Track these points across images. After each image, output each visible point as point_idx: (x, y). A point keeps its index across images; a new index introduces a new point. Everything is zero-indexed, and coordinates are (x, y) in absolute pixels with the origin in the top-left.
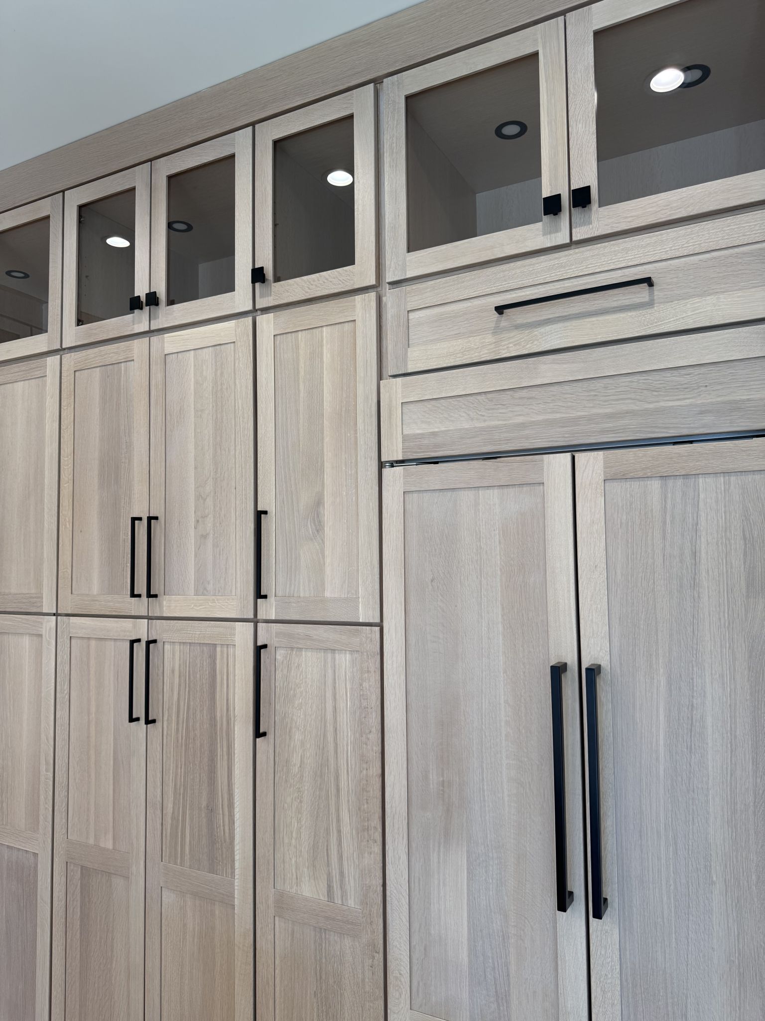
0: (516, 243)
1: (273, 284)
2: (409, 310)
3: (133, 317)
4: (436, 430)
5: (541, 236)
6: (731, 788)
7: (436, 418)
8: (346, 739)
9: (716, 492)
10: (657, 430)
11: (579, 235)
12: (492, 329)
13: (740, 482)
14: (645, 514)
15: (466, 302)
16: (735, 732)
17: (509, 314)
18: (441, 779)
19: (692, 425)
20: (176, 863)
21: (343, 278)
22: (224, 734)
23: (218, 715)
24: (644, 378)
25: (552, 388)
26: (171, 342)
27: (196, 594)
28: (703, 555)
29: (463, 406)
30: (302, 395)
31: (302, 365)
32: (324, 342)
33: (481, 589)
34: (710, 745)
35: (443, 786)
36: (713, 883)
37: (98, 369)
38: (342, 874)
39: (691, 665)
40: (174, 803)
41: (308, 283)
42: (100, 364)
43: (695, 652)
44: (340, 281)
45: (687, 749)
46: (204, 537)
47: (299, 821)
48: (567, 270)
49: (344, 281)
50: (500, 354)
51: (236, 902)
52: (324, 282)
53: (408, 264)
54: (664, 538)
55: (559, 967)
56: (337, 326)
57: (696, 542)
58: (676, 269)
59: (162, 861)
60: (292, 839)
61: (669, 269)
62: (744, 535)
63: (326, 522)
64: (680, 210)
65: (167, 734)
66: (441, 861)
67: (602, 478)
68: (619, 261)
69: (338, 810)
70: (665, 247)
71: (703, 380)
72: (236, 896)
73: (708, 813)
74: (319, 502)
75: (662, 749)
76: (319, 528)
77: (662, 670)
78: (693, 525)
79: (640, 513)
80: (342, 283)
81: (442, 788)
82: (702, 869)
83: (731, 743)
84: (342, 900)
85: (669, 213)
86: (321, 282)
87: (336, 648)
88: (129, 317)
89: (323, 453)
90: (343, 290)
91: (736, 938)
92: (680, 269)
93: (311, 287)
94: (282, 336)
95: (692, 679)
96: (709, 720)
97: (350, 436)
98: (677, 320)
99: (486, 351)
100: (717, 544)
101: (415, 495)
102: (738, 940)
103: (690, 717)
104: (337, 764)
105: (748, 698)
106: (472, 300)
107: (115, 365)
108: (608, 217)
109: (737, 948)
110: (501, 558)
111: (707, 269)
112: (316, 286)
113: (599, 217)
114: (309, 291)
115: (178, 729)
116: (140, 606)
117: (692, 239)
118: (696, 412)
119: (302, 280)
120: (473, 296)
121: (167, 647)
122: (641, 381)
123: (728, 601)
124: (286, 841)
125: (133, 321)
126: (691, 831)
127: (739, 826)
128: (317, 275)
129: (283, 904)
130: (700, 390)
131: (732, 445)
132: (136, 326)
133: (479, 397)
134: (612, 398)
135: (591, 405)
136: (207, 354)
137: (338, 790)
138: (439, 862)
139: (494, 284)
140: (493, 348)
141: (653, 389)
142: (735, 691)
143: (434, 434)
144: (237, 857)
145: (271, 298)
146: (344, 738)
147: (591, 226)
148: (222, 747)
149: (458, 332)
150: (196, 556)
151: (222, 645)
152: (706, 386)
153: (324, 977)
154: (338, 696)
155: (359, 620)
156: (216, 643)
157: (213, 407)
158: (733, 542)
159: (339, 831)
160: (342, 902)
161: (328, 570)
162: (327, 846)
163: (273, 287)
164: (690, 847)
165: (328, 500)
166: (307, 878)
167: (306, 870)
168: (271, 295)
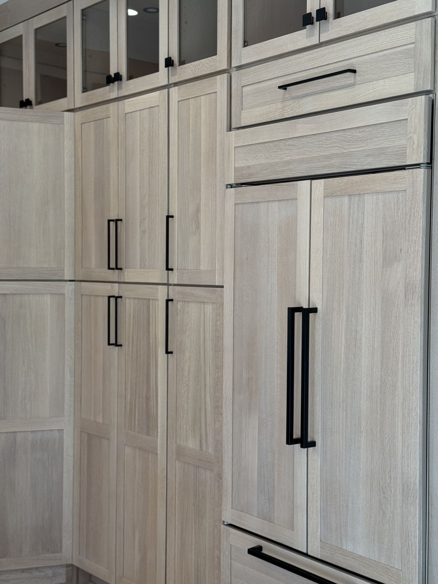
0: (294, 43)
1: (178, 67)
2: (242, 85)
3: (110, 88)
4: (250, 164)
5: (305, 38)
6: (371, 378)
7: (250, 157)
8: (209, 355)
9: (372, 205)
10: (347, 166)
11: (323, 38)
12: (282, 99)
13: (383, 199)
14: (341, 218)
15: (269, 81)
16: (374, 346)
17: (289, 90)
18: (248, 376)
19: (362, 164)
20: (131, 431)
21: (211, 64)
22: (154, 352)
23: (151, 341)
24: (343, 134)
25: (303, 139)
26: (129, 105)
27: (140, 268)
28: (365, 242)
29: (263, 150)
30: (191, 140)
31: (191, 121)
32: (202, 106)
33: (269, 264)
34: (363, 353)
35: (249, 380)
36: (361, 432)
37: (93, 123)
38: (206, 433)
39: (357, 307)
40: (131, 395)
41: (194, 67)
42: (94, 119)
43: (359, 300)
44: (210, 66)
45: (353, 356)
46: (144, 232)
47: (188, 403)
48: (316, 62)
49: (211, 66)
50: (284, 116)
51: (159, 452)
52: (202, 67)
53: (242, 55)
54: (348, 232)
55: (295, 481)
56: (208, 95)
57: (362, 234)
58: (367, 62)
59: (125, 429)
60: (184, 414)
61: (364, 62)
62: (383, 230)
63: (201, 223)
64: (370, 23)
65: (128, 353)
66: (247, 424)
67: (323, 196)
68: (340, 56)
69: (205, 397)
70: (362, 47)
71: (370, 135)
72: (159, 448)
73: (361, 392)
74: (198, 211)
75: (343, 356)
76: (198, 227)
77: (344, 311)
78: (361, 225)
79: (339, 218)
80: (211, 67)
81: (248, 382)
82: (357, 424)
83: (372, 352)
84: (206, 449)
85: (365, 25)
86: (200, 66)
87: (205, 301)
88: (107, 88)
89: (200, 179)
90: (211, 72)
91: (370, 463)
92: (369, 62)
93: (196, 69)
94: (182, 102)
95: (357, 315)
96: (364, 340)
97: (214, 167)
98: (365, 95)
99: (278, 114)
100: (371, 236)
101: (240, 206)
102: (371, 464)
103: (355, 338)
104: (205, 370)
105: (380, 326)
106: (272, 80)
107: (101, 120)
108: (336, 26)
109: (370, 469)
110: (278, 245)
111: (381, 62)
112: (198, 69)
113: (333, 26)
114: (195, 72)
115: (132, 351)
116: (114, 275)
117: (375, 42)
118: (364, 155)
119: (192, 65)
120: (272, 78)
121: (127, 300)
122: (342, 136)
123: (374, 270)
124: (182, 415)
125: (110, 91)
126: (353, 403)
127: (373, 399)
128: (199, 61)
129: (180, 452)
130: (368, 141)
131: (380, 176)
132: (111, 94)
133: (270, 144)
134: (329, 146)
135: (320, 150)
136: (146, 113)
137: (205, 385)
138: (246, 424)
139: (282, 70)
140: (281, 111)
141: (347, 141)
142: (375, 322)
143: (249, 167)
144: (159, 426)
145: (176, 77)
146: (208, 355)
147: (329, 32)
148: (153, 360)
149: (265, 101)
150: (140, 244)
151: (153, 299)
152: (371, 139)
153: (197, 494)
154: (206, 331)
155: (216, 284)
156: (149, 298)
157: (148, 148)
158: (378, 234)
159: (205, 409)
160: (206, 450)
161: (202, 252)
162: (200, 418)
163: (177, 70)
164: (353, 412)
165: (202, 208)
166: (191, 437)
167: (190, 432)
168: (176, 75)
